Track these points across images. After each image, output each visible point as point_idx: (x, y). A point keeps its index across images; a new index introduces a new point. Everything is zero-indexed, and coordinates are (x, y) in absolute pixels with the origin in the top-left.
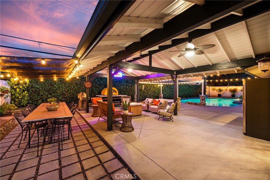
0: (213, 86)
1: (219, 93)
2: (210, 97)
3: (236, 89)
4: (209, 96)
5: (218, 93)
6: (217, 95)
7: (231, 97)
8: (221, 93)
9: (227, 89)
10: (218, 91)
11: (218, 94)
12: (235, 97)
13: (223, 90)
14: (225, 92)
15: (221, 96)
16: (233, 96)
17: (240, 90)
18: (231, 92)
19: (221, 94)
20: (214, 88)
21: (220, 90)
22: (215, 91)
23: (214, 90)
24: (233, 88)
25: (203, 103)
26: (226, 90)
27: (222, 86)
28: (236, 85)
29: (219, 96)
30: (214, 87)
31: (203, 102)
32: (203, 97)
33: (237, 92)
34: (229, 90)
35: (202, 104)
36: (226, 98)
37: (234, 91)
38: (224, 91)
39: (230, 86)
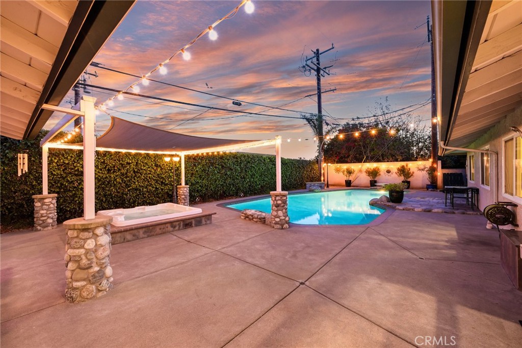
0: (337, 163)
1: (348, 177)
2: (330, 187)
3: (378, 169)
4: (328, 186)
5: (346, 178)
6: (344, 183)
7: (369, 185)
8: (351, 178)
9: (361, 168)
10: (345, 173)
11: (346, 181)
12: (376, 186)
13: (354, 171)
14: (359, 174)
15: (352, 185)
16: (373, 185)
17: (384, 170)
18: (369, 176)
19: (351, 181)
20: (338, 167)
21: (350, 172)
22: (341, 174)
23: (338, 170)
24: (372, 166)
25: (279, 217)
26: (360, 171)
27: (354, 163)
28: (378, 161)
29: (348, 184)
30: (339, 165)
31: (280, 213)
32: (277, 198)
33: (380, 175)
34: (365, 170)
35: (276, 223)
36: (360, 189)
37: (374, 173)
38: (355, 173)
39: (367, 162)
